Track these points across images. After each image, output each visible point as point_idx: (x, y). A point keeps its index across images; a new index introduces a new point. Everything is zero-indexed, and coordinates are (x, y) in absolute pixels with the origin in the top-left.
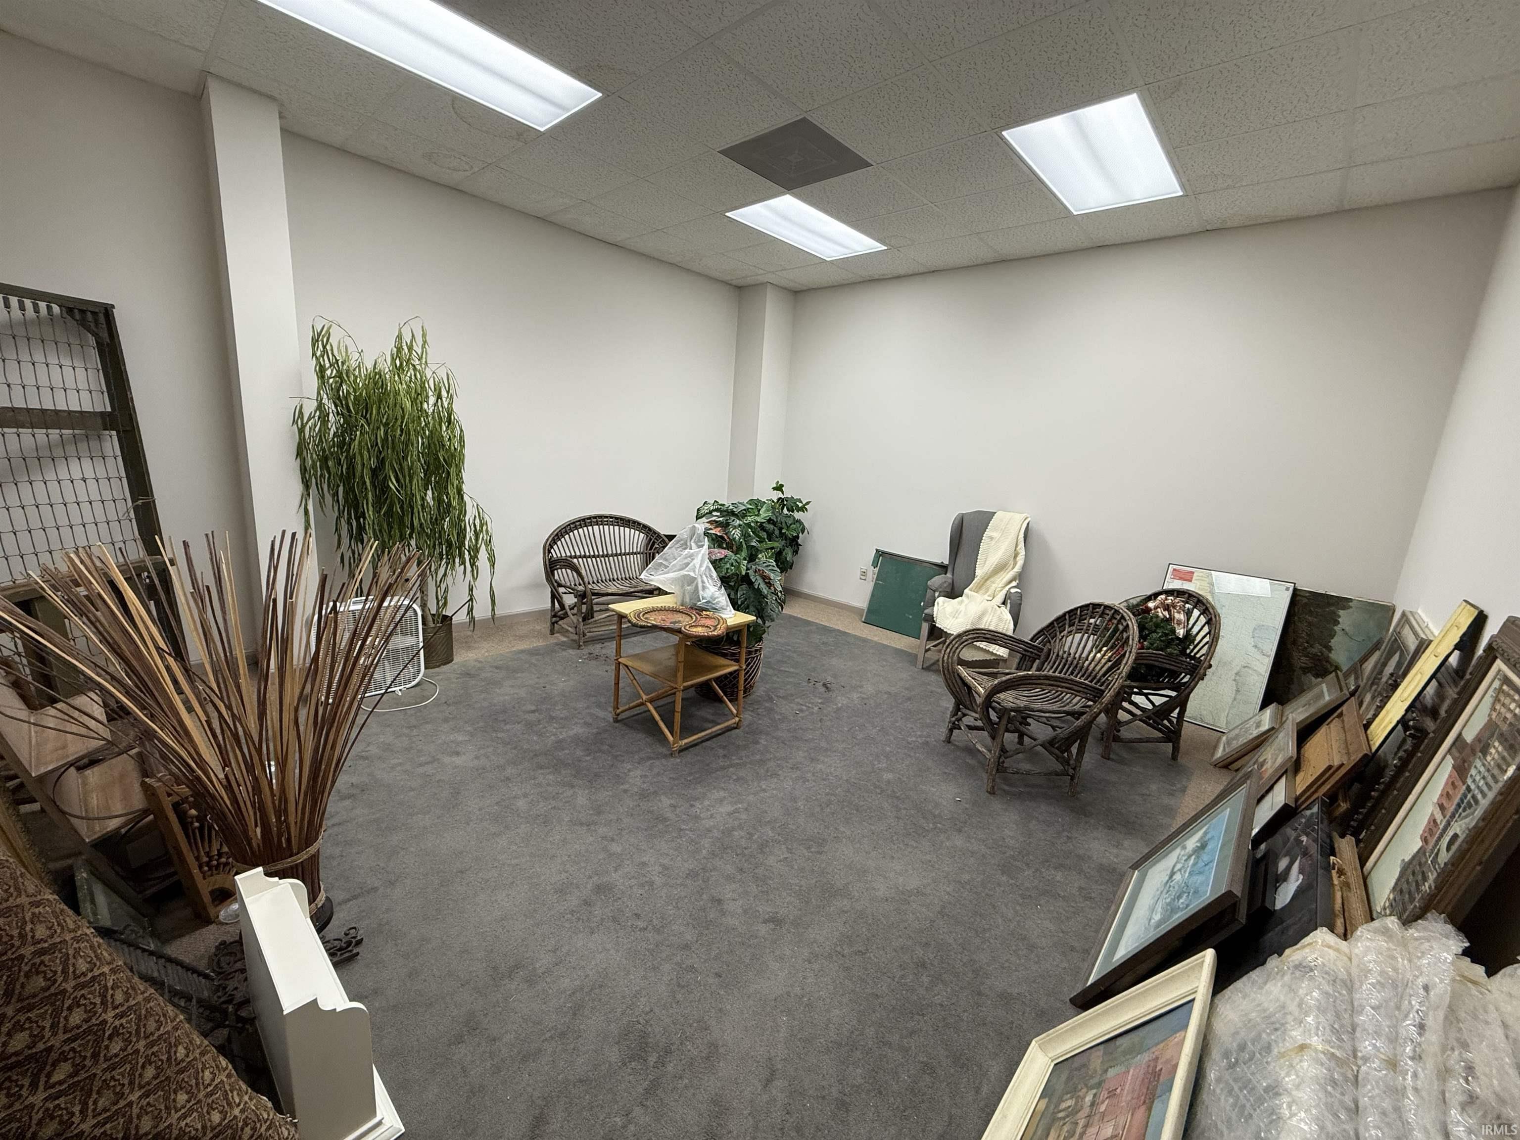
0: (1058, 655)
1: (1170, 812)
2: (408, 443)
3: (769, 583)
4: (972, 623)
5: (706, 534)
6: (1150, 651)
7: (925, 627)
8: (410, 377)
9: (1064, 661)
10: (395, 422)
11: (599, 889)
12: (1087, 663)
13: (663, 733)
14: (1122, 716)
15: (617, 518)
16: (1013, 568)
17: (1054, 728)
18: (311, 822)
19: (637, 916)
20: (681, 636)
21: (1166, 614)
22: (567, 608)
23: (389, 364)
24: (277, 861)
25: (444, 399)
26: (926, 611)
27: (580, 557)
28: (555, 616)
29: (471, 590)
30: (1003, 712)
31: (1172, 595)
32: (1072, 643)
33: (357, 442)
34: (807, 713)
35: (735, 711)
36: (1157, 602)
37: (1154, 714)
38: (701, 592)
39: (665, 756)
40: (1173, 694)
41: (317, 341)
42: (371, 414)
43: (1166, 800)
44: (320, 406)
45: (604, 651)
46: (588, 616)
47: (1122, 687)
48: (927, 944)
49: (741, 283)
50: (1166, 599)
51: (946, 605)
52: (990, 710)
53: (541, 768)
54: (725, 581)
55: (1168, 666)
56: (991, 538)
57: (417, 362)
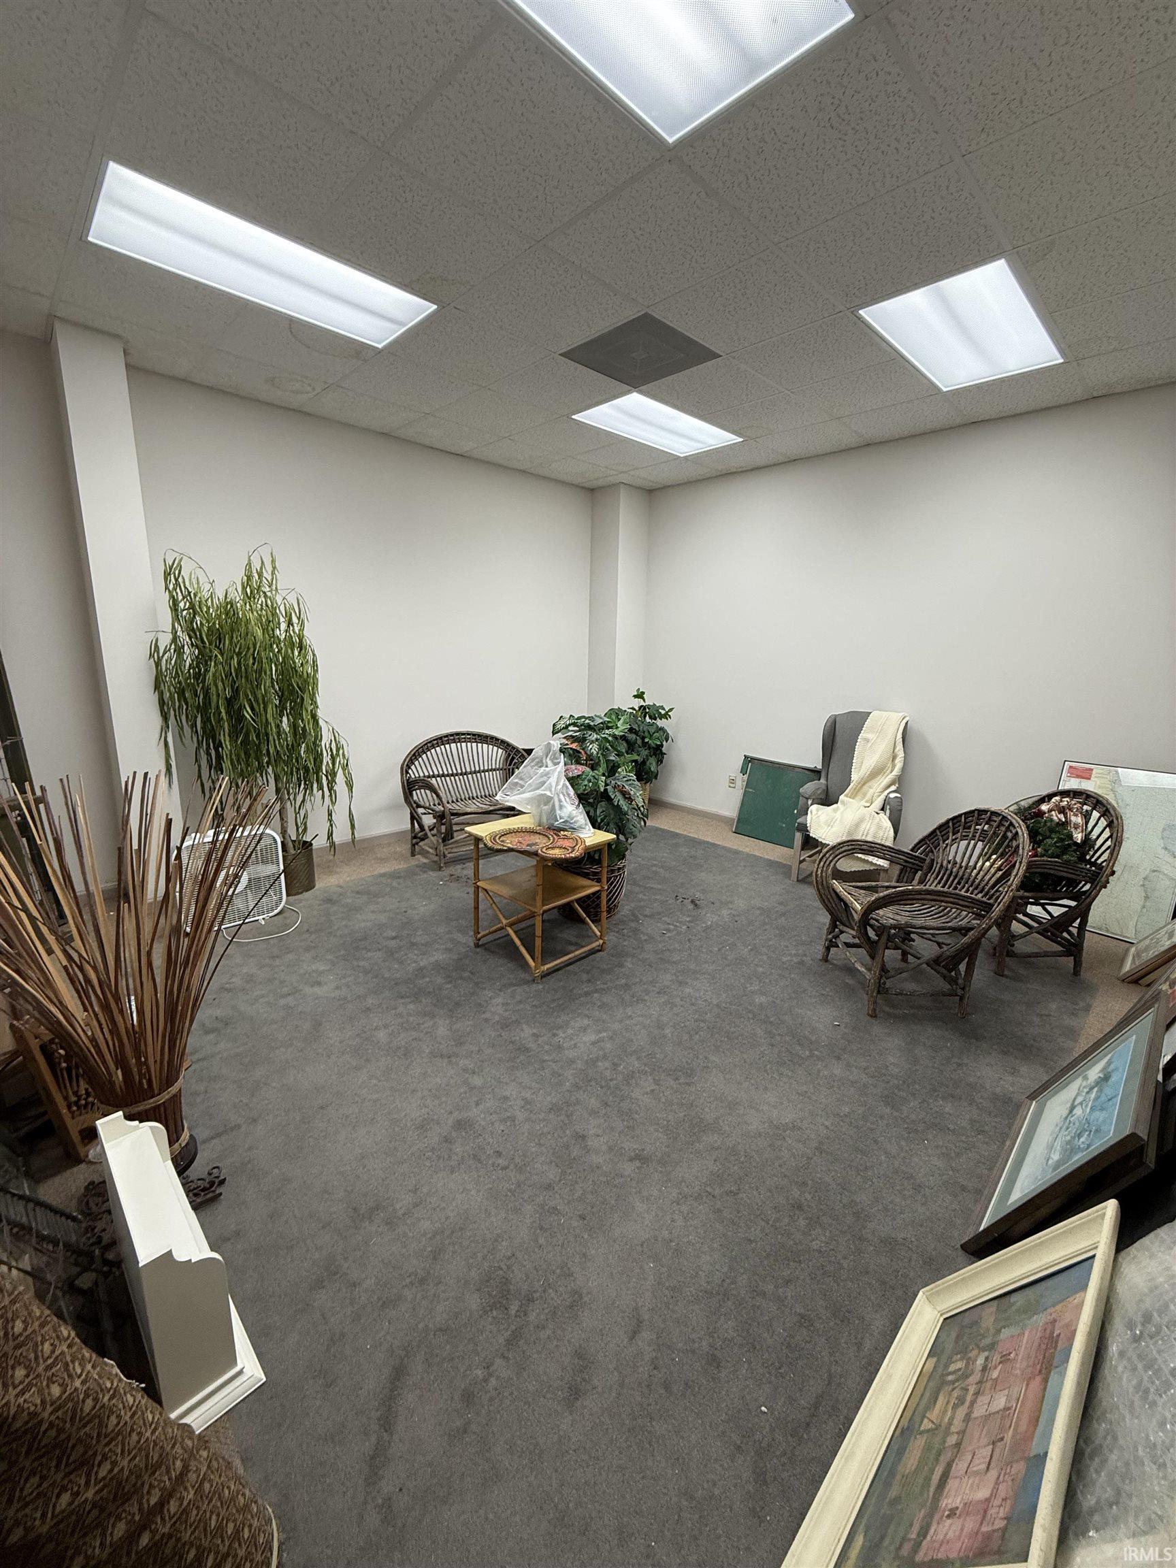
0: (942, 866)
1: (1072, 1034)
2: (260, 671)
3: (630, 798)
4: (849, 833)
5: (561, 751)
6: (1045, 858)
7: (798, 837)
8: (262, 605)
9: (948, 872)
10: (248, 651)
11: (460, 1125)
12: (975, 871)
13: (523, 957)
14: (1016, 927)
15: (474, 735)
16: (892, 772)
17: (939, 944)
18: (170, 1061)
19: (499, 1154)
20: (538, 858)
21: (1062, 817)
22: (426, 828)
23: (240, 594)
24: (140, 1102)
25: (295, 625)
26: (799, 821)
27: (438, 776)
28: (415, 837)
29: (330, 814)
30: (882, 930)
31: (1068, 796)
32: (956, 853)
33: (211, 674)
34: (675, 932)
35: (598, 934)
36: (1051, 805)
37: (1051, 926)
38: (558, 812)
39: (527, 982)
40: (1073, 904)
41: (170, 574)
42: (224, 644)
43: (1068, 1021)
44: (175, 639)
45: (465, 872)
46: (447, 837)
47: (1014, 898)
48: (804, 1184)
49: (595, 484)
50: (1061, 801)
51: (820, 813)
52: (868, 928)
53: (402, 997)
54: (583, 798)
55: (1065, 875)
56: (867, 740)
57: (268, 589)
